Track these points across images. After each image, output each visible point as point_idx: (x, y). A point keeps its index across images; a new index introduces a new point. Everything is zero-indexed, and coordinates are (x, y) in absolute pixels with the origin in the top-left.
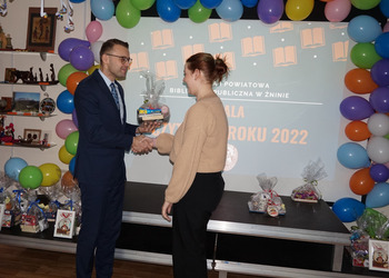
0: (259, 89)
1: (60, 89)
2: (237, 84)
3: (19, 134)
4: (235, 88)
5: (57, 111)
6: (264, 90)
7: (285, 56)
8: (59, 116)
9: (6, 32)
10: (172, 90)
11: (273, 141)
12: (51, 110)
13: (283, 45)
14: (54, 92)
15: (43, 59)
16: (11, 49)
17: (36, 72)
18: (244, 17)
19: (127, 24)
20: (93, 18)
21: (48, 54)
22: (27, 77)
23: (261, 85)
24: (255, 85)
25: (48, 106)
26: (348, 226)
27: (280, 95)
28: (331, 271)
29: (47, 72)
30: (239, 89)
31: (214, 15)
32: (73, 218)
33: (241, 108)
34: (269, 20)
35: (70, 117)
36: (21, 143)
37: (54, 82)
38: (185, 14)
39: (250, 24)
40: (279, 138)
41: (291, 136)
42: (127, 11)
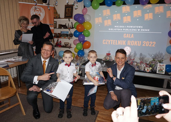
0: (139, 28)
1: (74, 30)
2: (131, 27)
3: (63, 44)
4: (130, 28)
5: (74, 37)
6: (140, 28)
7: (149, 16)
8: (74, 38)
9: (58, 13)
10: (109, 29)
11: (143, 45)
12: (72, 36)
13: (148, 13)
14: (73, 31)
15: (69, 21)
16: (60, 18)
17: (67, 25)
18: (135, 4)
19: (95, 8)
20: (84, 7)
21: (71, 19)
22: (65, 27)
23: (140, 27)
24: (138, 27)
25: (71, 36)
26: (169, 73)
27: (146, 30)
28: (162, 88)
29: (70, 25)
30: (132, 28)
31: (124, 4)
32: (78, 69)
33: (132, 35)
34: (143, 4)
35: (77, 38)
36: (63, 47)
37: (73, 28)
38: (114, 4)
39: (136, 6)
40: (145, 44)
41: (150, 44)
42: (95, 4)
